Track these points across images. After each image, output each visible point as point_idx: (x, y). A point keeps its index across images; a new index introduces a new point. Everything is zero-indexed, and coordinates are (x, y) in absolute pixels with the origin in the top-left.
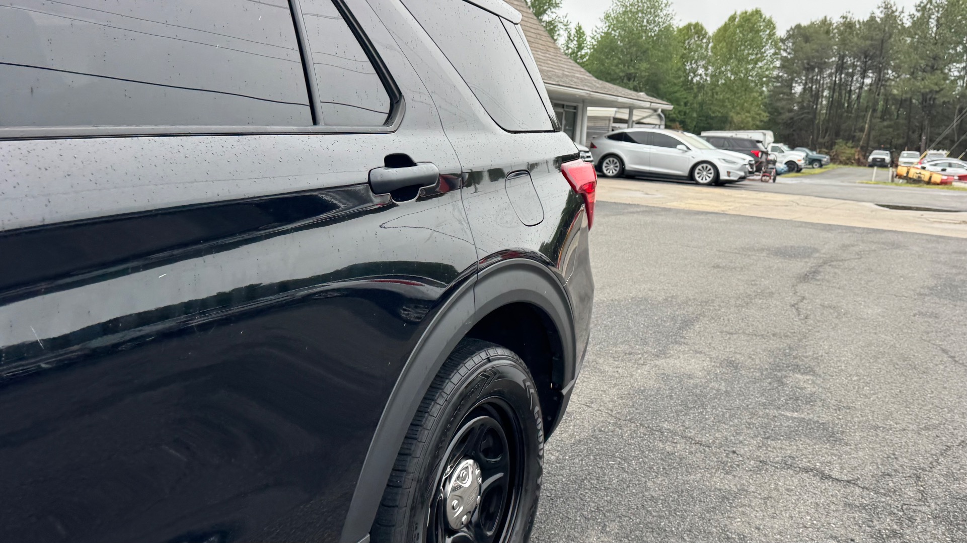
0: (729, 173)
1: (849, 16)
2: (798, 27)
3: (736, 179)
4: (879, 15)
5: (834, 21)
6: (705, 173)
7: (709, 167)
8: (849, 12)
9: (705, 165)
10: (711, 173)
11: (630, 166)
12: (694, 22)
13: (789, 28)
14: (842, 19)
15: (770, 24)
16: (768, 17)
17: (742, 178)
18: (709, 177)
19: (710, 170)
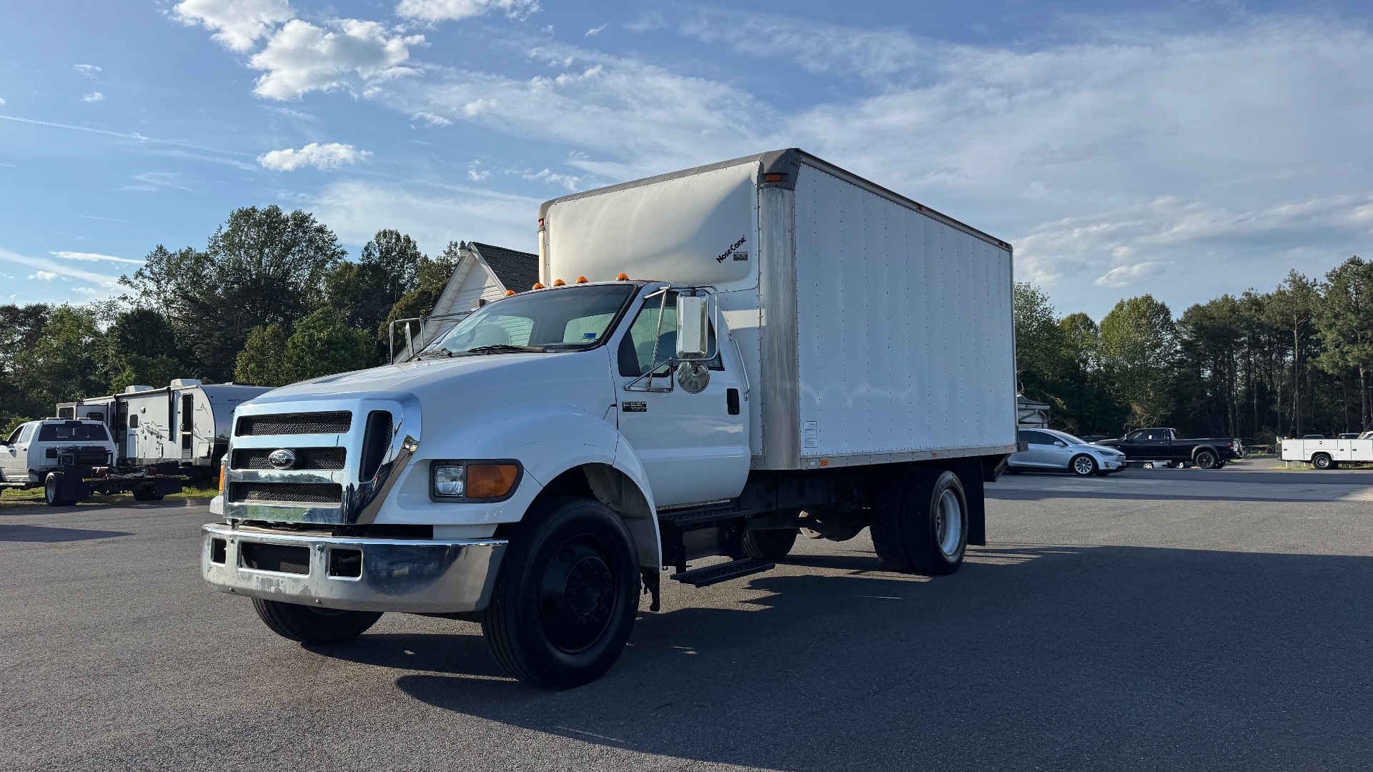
0: (1106, 464)
1: (1253, 292)
2: (1197, 307)
3: (1115, 468)
4: (1287, 287)
5: (1236, 299)
6: (1084, 465)
7: (1087, 459)
8: (1252, 289)
9: (1083, 458)
10: (1090, 465)
12: (1077, 313)
13: (1186, 310)
14: (1244, 297)
15: (1163, 310)
16: (1160, 302)
17: (1119, 469)
18: (1089, 468)
19: (1088, 461)
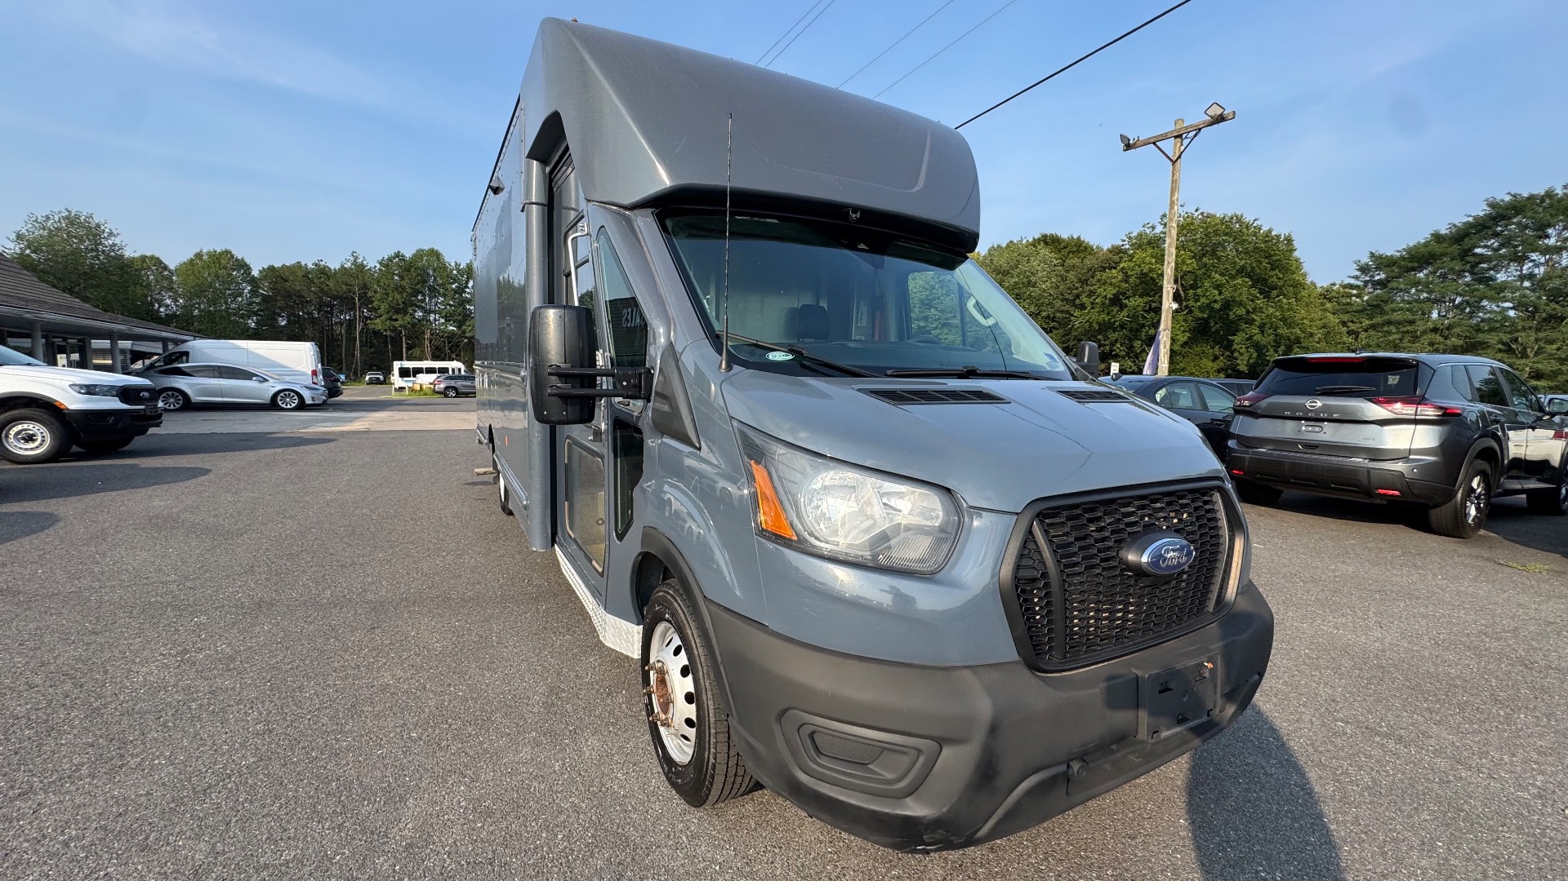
0: (313, 398)
1: (322, 264)
3: (321, 402)
4: (349, 265)
5: (307, 267)
7: (292, 394)
9: (287, 393)
10: (295, 399)
11: (196, 398)
12: (150, 254)
18: (294, 403)
